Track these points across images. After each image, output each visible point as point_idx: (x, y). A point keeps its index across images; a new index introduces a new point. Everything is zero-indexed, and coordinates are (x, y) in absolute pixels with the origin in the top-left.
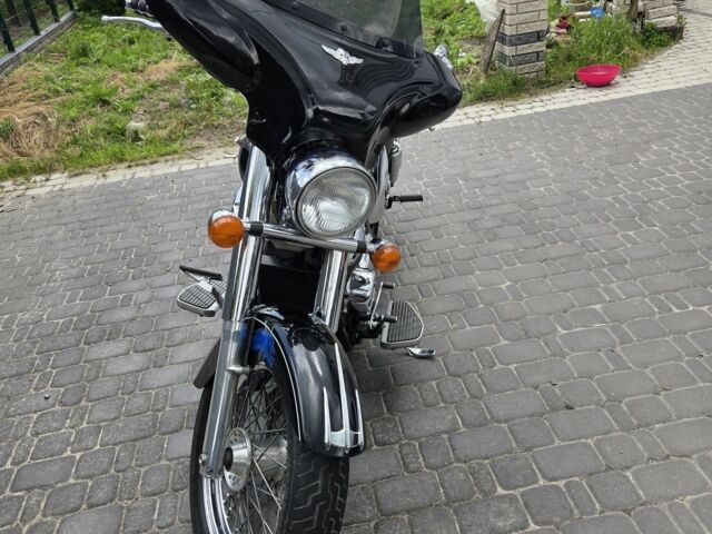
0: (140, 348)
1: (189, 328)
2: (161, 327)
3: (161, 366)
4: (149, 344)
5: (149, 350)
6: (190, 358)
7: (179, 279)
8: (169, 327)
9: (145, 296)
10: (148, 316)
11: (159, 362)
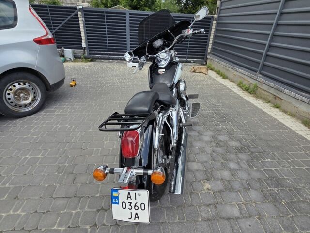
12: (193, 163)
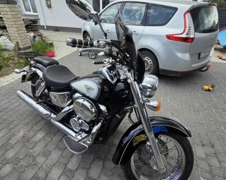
1: (40, 169)
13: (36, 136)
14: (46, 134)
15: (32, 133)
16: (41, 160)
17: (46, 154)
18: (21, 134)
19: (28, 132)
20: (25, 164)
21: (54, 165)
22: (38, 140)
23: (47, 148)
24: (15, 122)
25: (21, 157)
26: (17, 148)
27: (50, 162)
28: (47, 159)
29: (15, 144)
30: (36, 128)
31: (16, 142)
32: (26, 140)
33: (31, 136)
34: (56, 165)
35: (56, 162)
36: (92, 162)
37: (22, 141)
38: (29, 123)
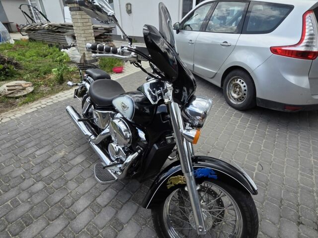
0: (54, 218)
1: (69, 195)
2: (53, 203)
3: (75, 218)
4: (56, 213)
5: (60, 215)
6: (86, 206)
7: (36, 180)
8: (57, 201)
9: (24, 195)
10: (40, 203)
11: (72, 217)
12: (82, 160)
13: (75, 159)
14: (85, 160)
15: (72, 155)
16: (72, 185)
17: (79, 181)
18: (62, 154)
19: (69, 153)
20: (56, 186)
21: (83, 195)
22: (75, 164)
23: (82, 175)
24: (60, 140)
25: (55, 178)
26: (54, 167)
27: (80, 190)
28: (79, 186)
29: (54, 163)
30: (78, 151)
31: (55, 160)
32: (64, 161)
33: (71, 158)
34: (85, 195)
35: (87, 192)
36: (126, 203)
37: (60, 161)
38: (72, 144)
